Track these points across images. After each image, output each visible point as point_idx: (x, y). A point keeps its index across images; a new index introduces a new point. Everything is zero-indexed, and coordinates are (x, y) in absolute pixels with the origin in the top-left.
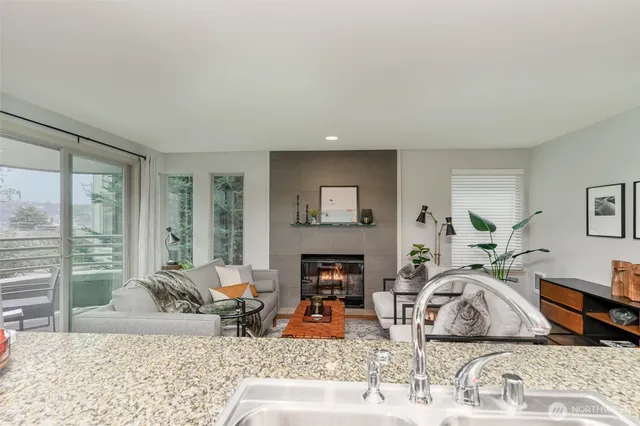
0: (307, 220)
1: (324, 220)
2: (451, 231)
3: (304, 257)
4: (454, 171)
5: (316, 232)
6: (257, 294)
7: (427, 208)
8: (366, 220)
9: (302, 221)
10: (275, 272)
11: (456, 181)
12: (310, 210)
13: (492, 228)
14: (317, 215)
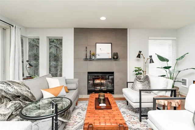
0: (90, 57)
1: (98, 57)
2: (152, 61)
3: (89, 73)
4: (150, 38)
5: (94, 62)
6: (68, 90)
7: (141, 52)
8: (115, 57)
9: (88, 57)
10: (77, 80)
11: (150, 42)
12: (92, 53)
13: (168, 61)
14: (94, 55)
